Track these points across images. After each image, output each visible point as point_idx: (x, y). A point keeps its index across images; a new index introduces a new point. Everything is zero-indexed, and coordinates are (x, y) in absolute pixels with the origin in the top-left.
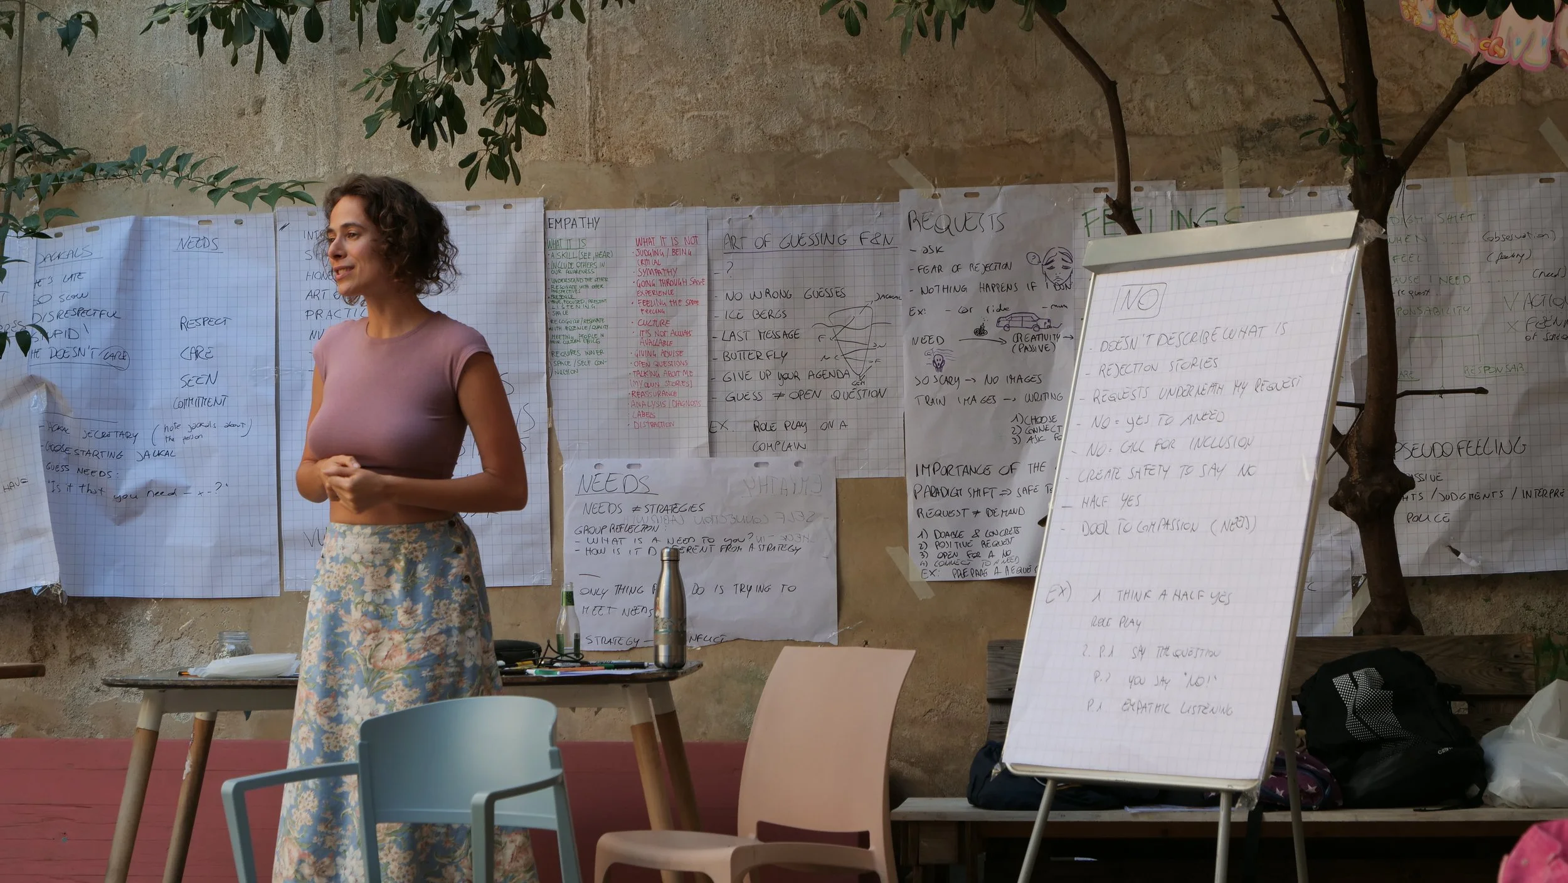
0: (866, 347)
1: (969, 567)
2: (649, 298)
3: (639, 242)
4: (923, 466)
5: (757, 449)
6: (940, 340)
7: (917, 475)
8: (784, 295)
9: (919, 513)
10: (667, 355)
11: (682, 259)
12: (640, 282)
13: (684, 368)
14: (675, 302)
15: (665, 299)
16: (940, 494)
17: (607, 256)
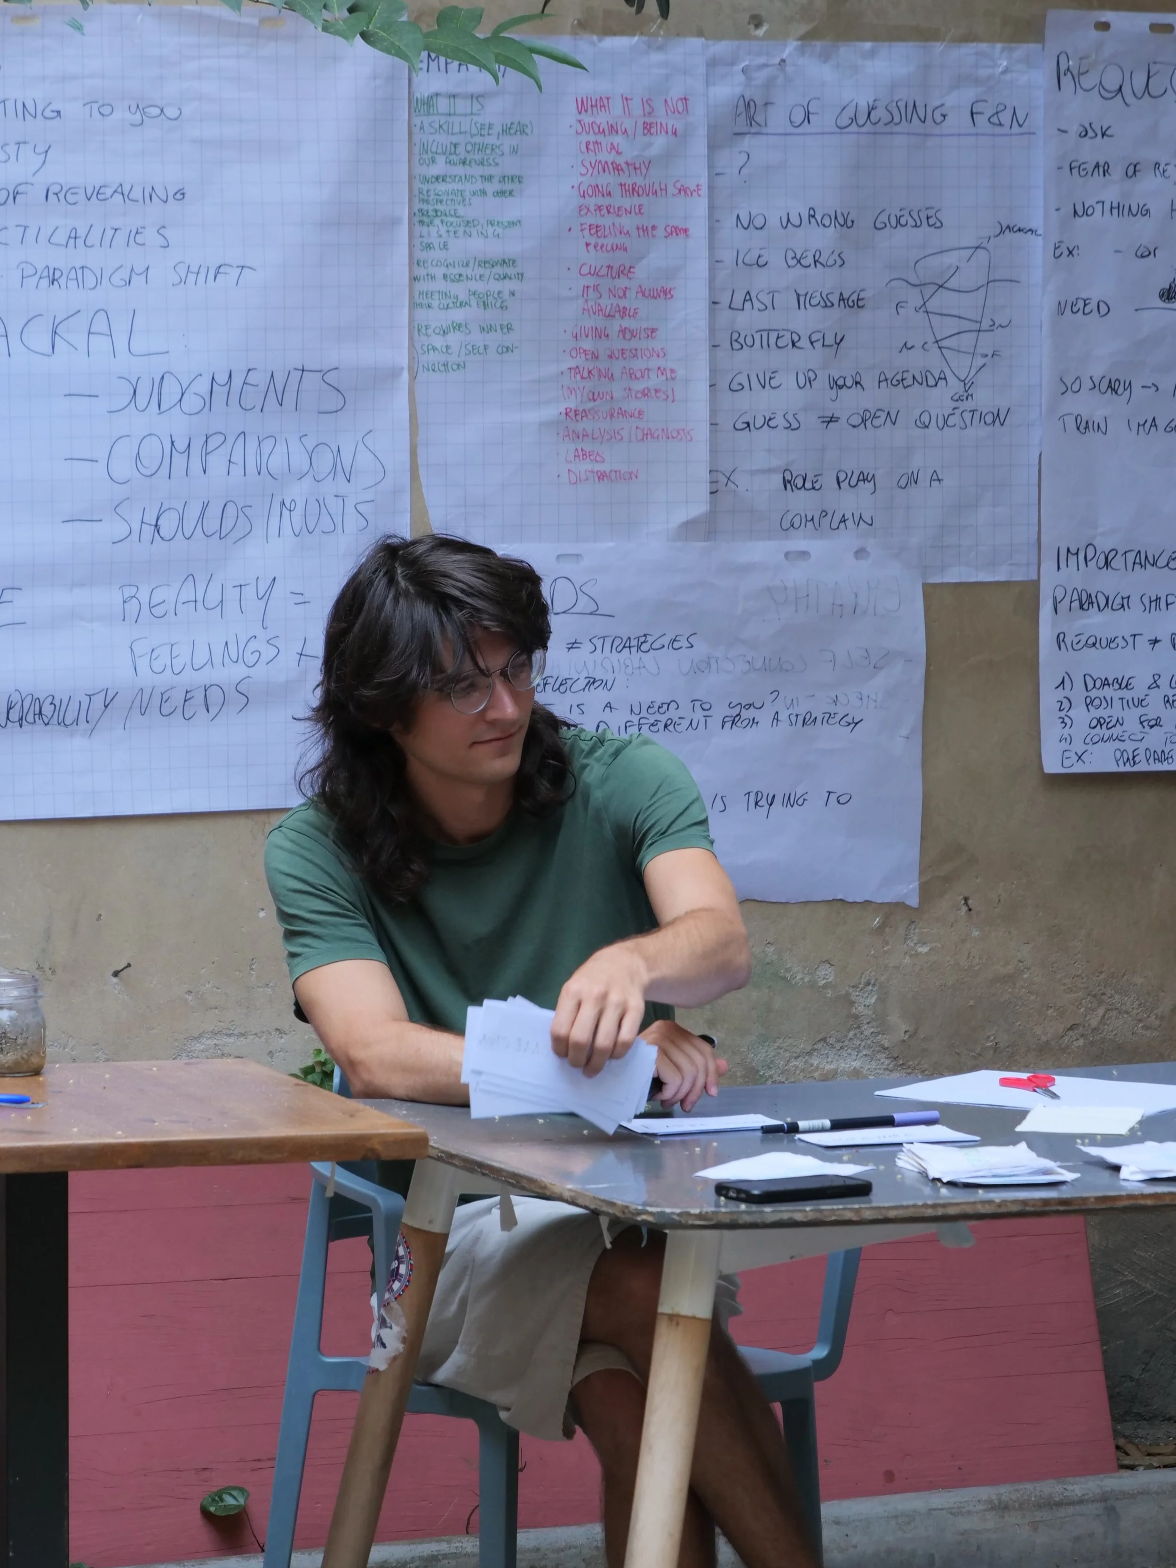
0: (976, 326)
1: (1142, 746)
2: (600, 221)
3: (583, 106)
4: (1068, 550)
5: (789, 527)
6: (1103, 309)
7: (1059, 568)
8: (841, 221)
9: (1060, 640)
10: (628, 336)
11: (659, 142)
12: (584, 187)
13: (661, 362)
14: (645, 230)
15: (628, 222)
16: (1095, 605)
17: (523, 132)
